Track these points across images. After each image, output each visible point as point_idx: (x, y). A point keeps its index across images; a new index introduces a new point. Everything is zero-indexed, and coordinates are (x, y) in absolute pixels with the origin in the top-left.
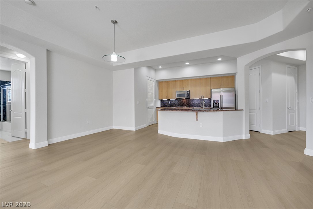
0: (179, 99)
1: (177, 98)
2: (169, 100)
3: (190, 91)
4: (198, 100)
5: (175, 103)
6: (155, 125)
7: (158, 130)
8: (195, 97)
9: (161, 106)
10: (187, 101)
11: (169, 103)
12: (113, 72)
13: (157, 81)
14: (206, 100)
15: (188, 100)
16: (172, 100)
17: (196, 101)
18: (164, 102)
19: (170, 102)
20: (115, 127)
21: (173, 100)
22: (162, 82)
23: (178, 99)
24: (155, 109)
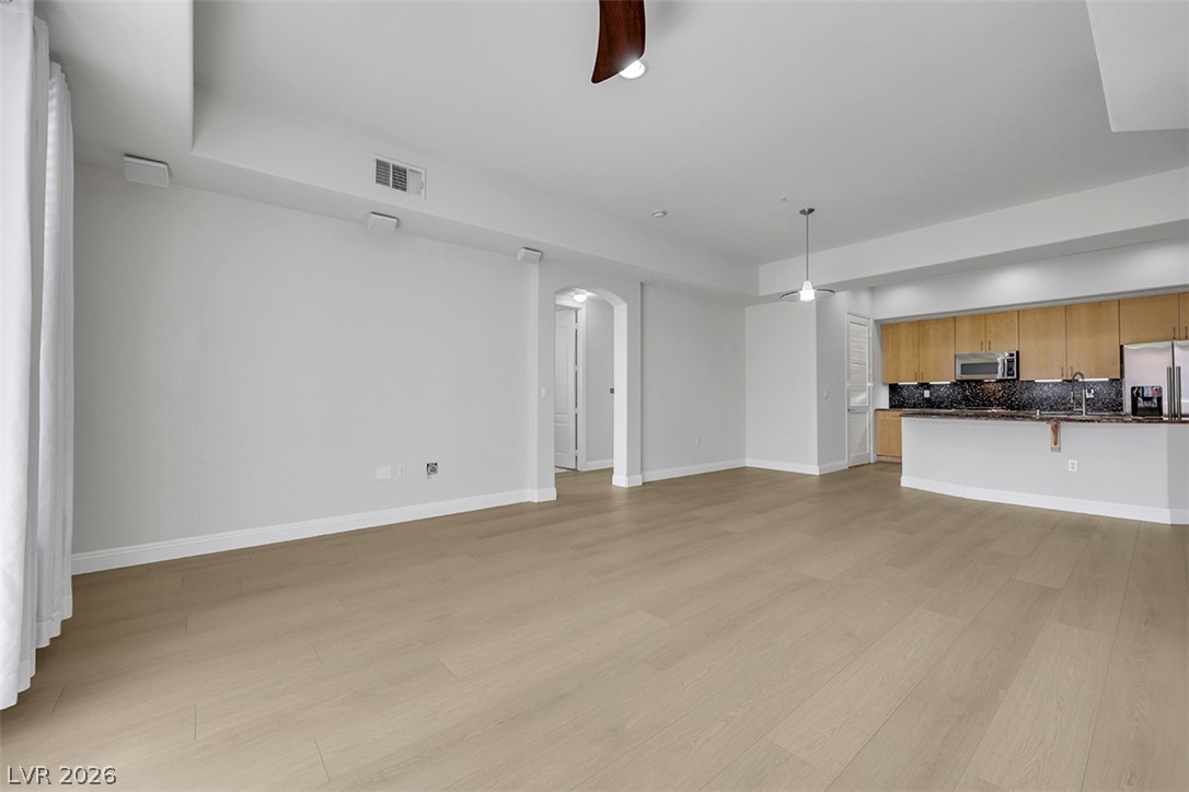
0: (968, 381)
1: (960, 376)
2: (926, 386)
3: (1018, 353)
4: (1056, 384)
5: (948, 397)
6: (872, 467)
7: (903, 478)
8: (1043, 372)
9: (892, 406)
10: (1004, 388)
11: (923, 394)
12: (747, 308)
13: (876, 321)
14: (1095, 383)
15: (1008, 384)
16: (937, 385)
17: (1046, 388)
18: (905, 393)
19: (927, 394)
20: (750, 463)
21: (942, 386)
22: (899, 323)
23: (962, 382)
24: (872, 415)
